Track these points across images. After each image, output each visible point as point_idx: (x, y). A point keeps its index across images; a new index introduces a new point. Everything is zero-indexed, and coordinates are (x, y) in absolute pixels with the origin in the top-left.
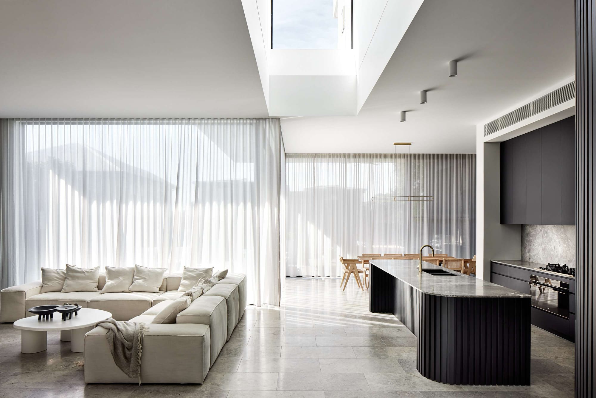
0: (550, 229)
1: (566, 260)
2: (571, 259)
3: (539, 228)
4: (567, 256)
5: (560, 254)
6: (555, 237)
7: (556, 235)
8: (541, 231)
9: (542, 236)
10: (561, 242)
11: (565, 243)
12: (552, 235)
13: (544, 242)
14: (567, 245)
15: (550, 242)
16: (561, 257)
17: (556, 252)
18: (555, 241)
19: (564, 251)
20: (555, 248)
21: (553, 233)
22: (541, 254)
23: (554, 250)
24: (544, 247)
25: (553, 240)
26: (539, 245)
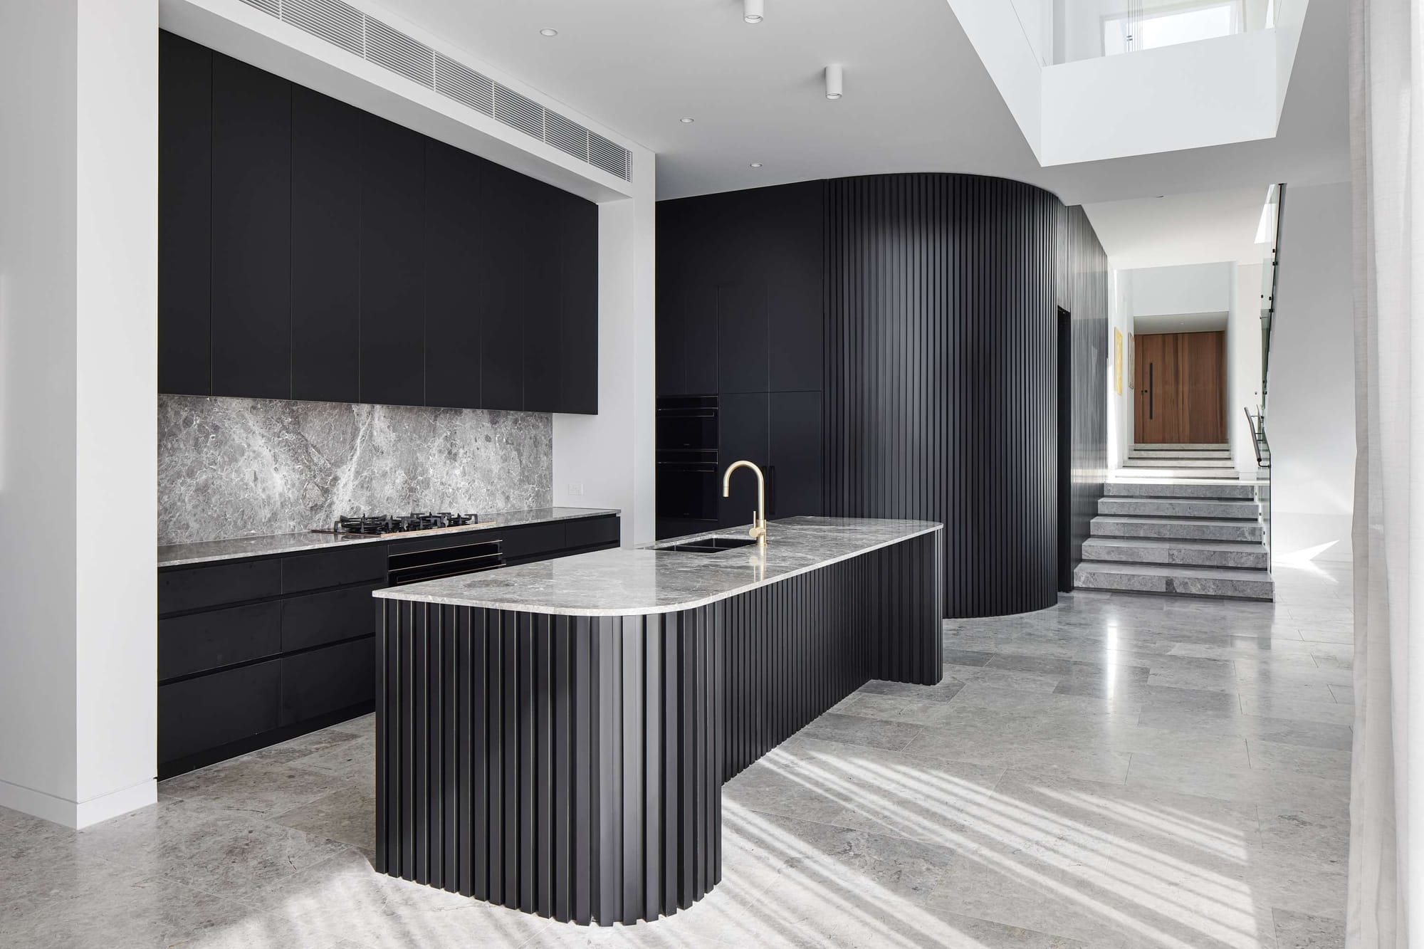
0: (234, 415)
1: (302, 507)
2: (319, 503)
3: (177, 413)
4: (304, 497)
5: (277, 496)
6: (259, 443)
7: (263, 436)
8: (188, 422)
9: (191, 442)
10: (282, 457)
11: (297, 460)
12: (245, 435)
13: (206, 462)
14: (304, 463)
15: (233, 460)
16: (283, 505)
17: (264, 490)
18: (257, 455)
19: (293, 485)
20: (256, 479)
21: (248, 430)
22: (189, 507)
23: (253, 485)
24: (206, 480)
25: (246, 454)
26: (179, 477)
